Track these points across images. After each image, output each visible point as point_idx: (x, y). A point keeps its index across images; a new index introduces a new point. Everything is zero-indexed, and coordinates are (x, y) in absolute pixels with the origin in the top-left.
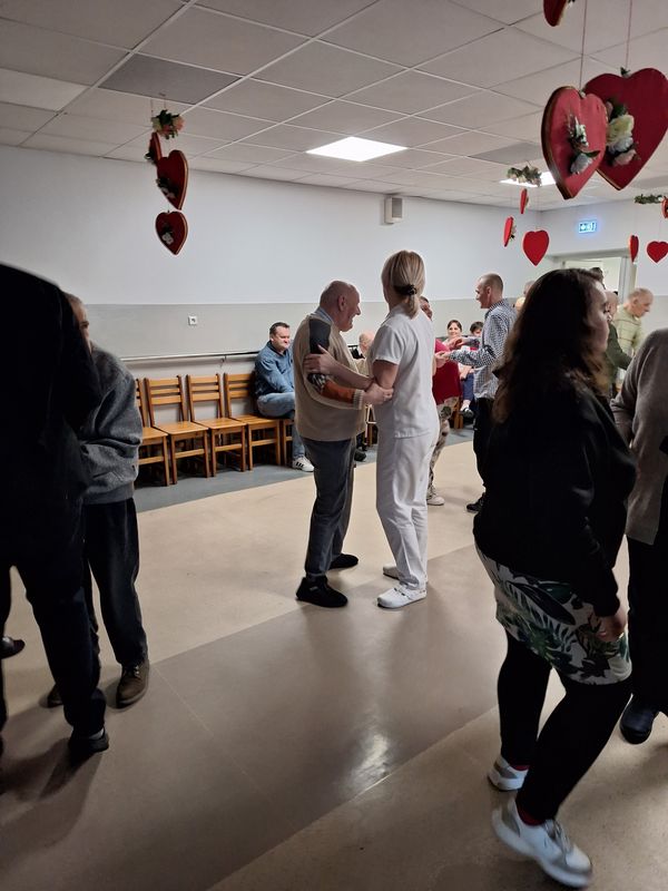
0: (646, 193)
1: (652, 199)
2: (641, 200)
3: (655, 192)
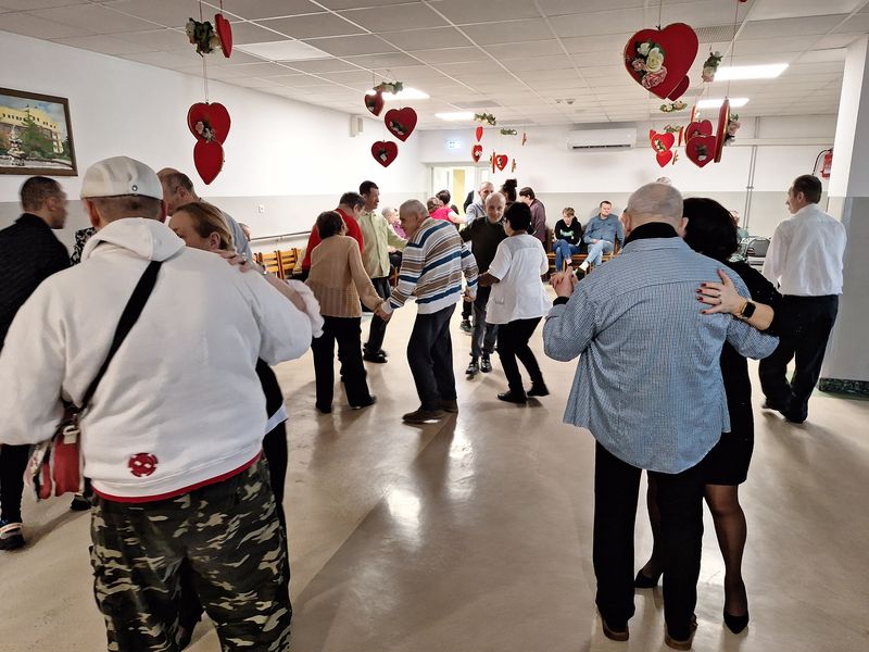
1: (510, 132)
2: (504, 132)
3: (511, 127)
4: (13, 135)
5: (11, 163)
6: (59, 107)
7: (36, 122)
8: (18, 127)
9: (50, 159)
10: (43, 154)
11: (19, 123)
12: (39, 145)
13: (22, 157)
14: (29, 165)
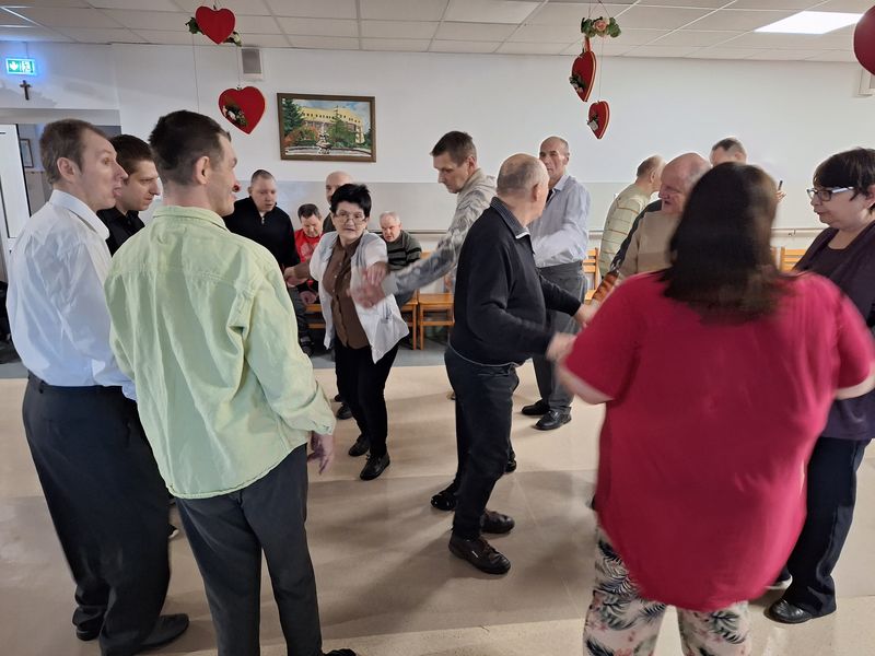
4: (323, 131)
5: (319, 152)
6: (367, 104)
7: (343, 119)
8: (327, 124)
9: (351, 148)
10: (346, 144)
11: (327, 121)
12: (342, 137)
13: (328, 147)
14: (333, 153)
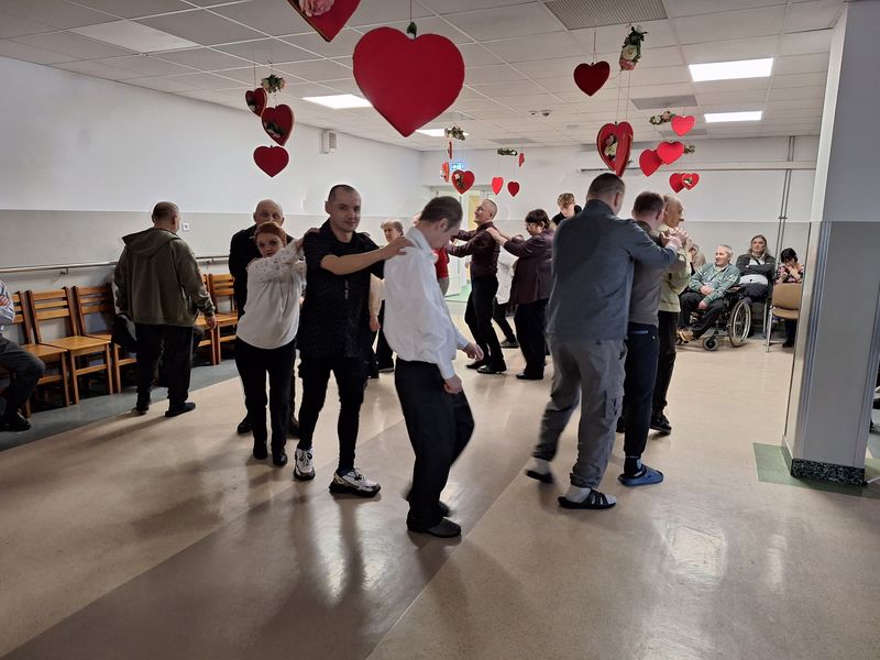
0: (504, 147)
1: (508, 152)
2: (501, 152)
3: (509, 147)
